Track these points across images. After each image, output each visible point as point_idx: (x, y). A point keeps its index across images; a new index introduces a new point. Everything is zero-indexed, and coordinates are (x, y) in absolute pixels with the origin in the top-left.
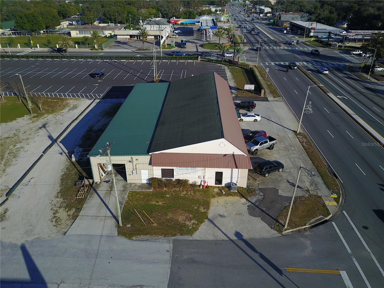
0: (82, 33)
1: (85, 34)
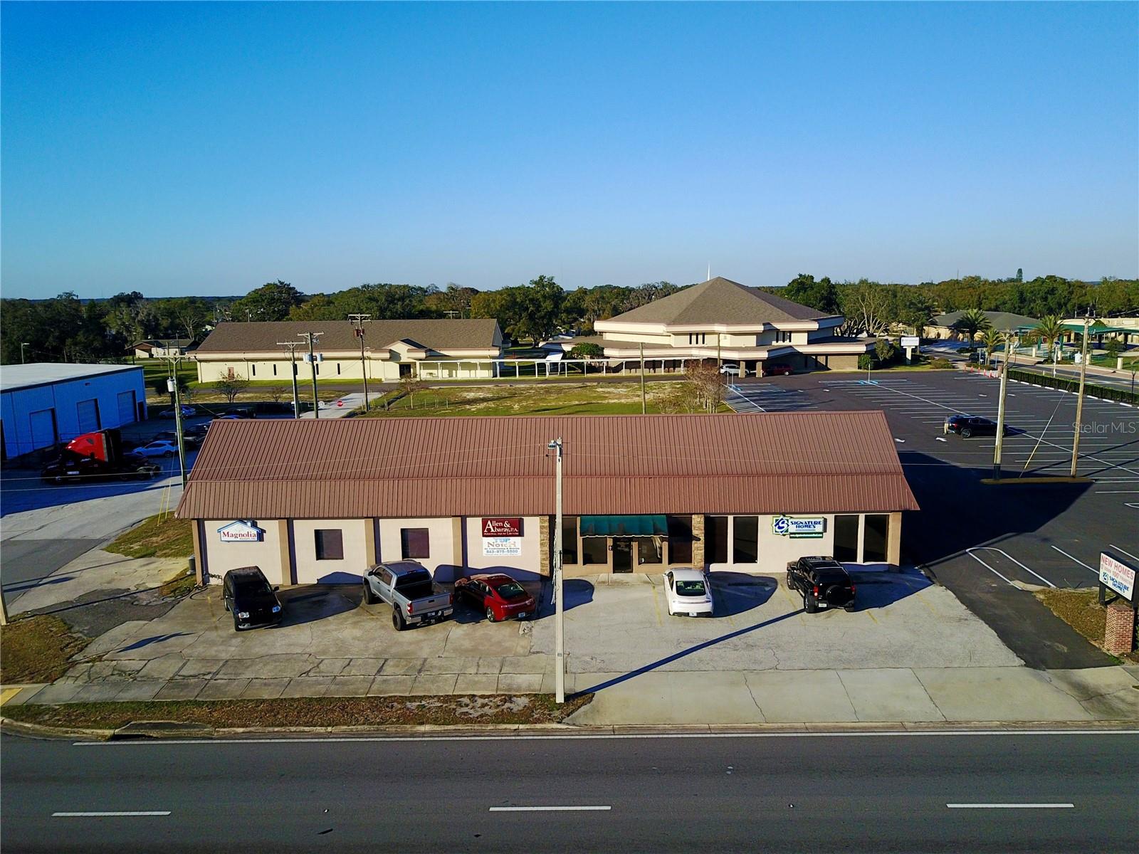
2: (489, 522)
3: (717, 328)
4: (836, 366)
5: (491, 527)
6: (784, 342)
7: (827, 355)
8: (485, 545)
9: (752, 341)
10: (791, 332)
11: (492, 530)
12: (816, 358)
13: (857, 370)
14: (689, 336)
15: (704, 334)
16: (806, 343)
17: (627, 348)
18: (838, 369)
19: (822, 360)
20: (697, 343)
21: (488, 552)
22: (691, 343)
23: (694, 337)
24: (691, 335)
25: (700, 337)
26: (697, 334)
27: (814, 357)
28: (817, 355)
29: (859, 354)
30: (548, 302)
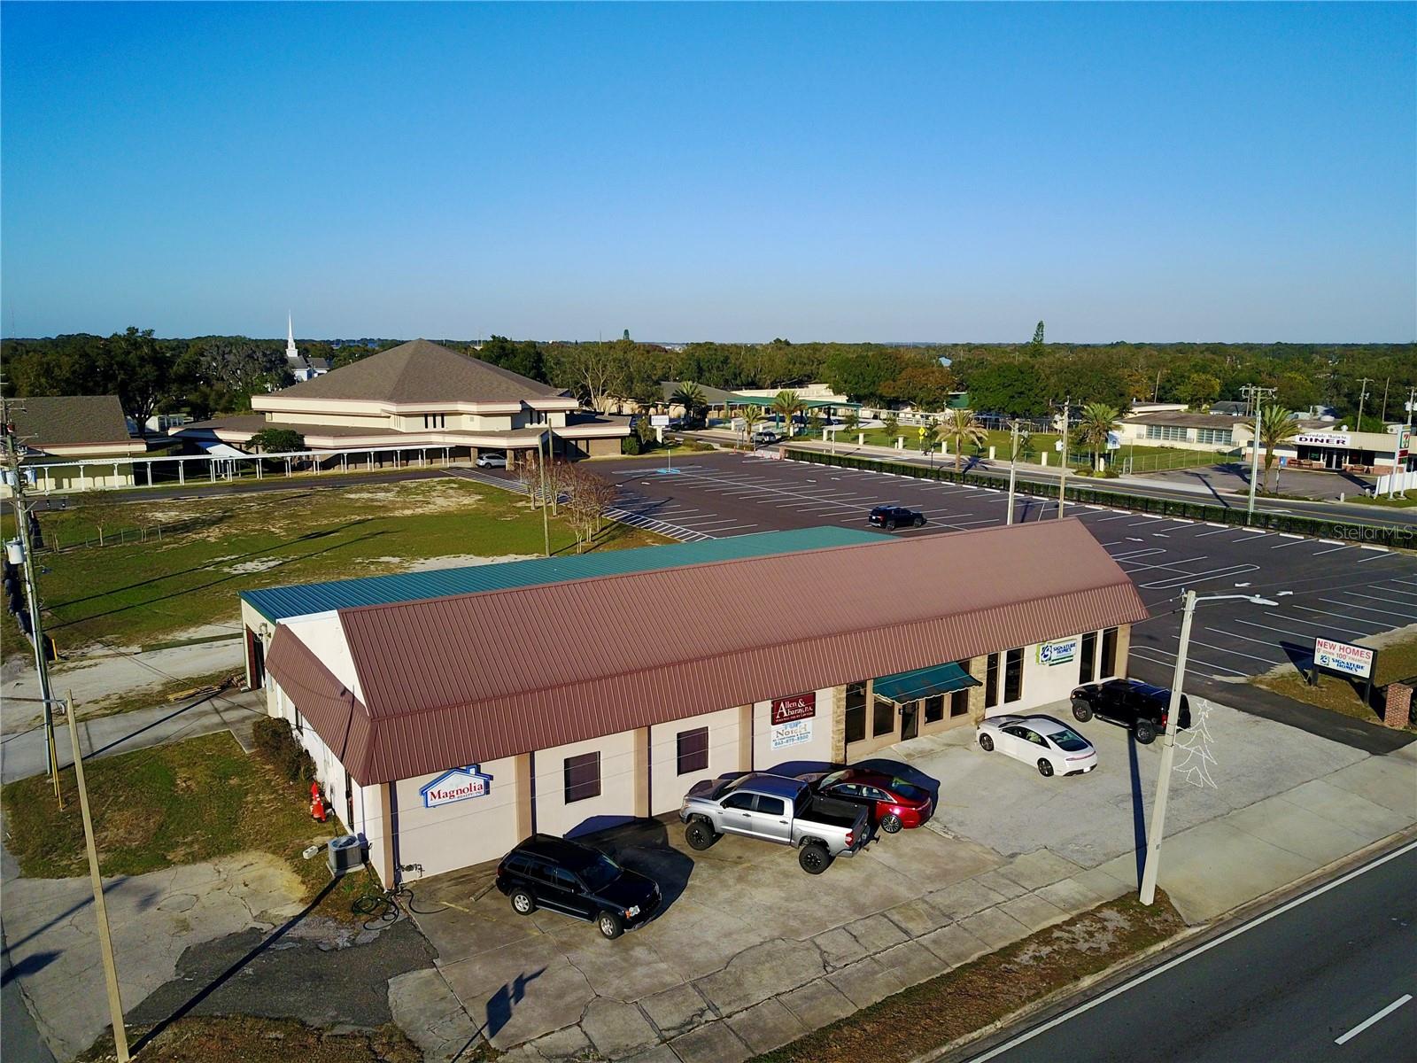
0: (1158, 436)
1: (1166, 437)
2: (782, 704)
3: (461, 407)
4: (598, 454)
5: (784, 711)
6: (539, 423)
7: (588, 439)
8: (774, 736)
9: (505, 424)
10: (546, 412)
11: (785, 715)
12: (576, 443)
13: (619, 456)
14: (424, 418)
15: (442, 415)
16: (564, 425)
17: (341, 436)
18: (601, 455)
19: (582, 446)
20: (435, 427)
21: (776, 744)
22: (426, 427)
23: (430, 419)
24: (426, 416)
25: (439, 419)
26: (434, 415)
27: (574, 442)
28: (577, 439)
29: (623, 438)
30: (148, 368)
